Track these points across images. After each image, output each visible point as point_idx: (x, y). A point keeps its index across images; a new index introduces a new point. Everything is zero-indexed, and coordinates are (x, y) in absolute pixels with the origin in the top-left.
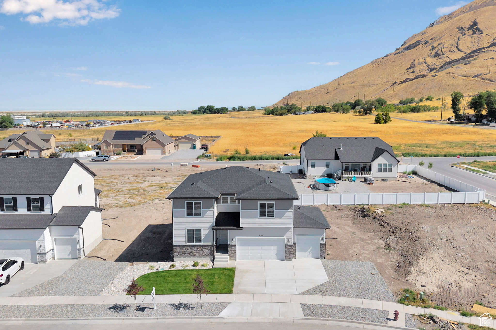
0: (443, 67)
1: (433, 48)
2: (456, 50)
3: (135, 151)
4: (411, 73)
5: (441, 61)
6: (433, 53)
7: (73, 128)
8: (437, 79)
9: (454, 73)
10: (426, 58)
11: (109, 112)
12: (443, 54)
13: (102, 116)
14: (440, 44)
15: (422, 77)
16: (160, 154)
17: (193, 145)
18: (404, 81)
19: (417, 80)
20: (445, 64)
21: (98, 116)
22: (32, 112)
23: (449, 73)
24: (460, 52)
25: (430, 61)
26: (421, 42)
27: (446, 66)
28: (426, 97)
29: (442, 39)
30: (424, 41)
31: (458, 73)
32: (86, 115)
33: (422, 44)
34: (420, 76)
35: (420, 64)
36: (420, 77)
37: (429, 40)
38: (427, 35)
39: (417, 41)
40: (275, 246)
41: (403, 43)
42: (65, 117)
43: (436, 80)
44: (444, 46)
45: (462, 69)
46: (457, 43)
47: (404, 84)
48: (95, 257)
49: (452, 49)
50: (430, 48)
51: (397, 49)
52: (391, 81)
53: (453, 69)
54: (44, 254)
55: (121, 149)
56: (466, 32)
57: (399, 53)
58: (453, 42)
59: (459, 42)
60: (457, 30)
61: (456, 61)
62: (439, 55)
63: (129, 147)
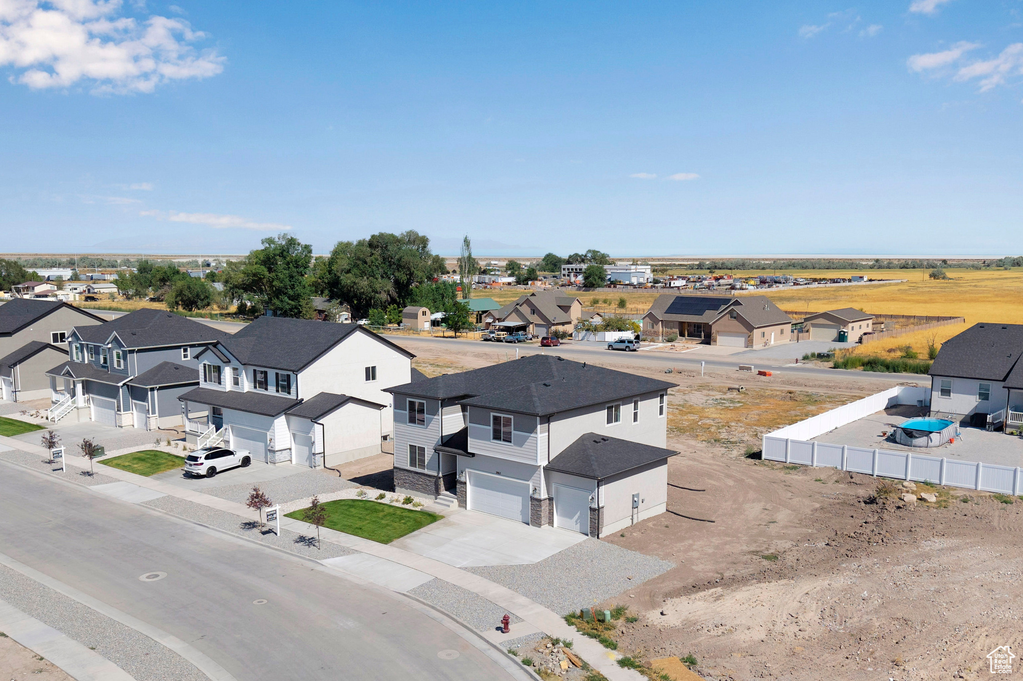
3: (701, 337)
7: (700, 291)
11: (830, 261)
13: (814, 268)
16: (744, 346)
17: (840, 332)
21: (806, 268)
22: (694, 259)
32: (779, 267)
40: (520, 496)
42: (738, 269)
48: (336, 470)
54: (274, 452)
55: (677, 331)
63: (692, 329)
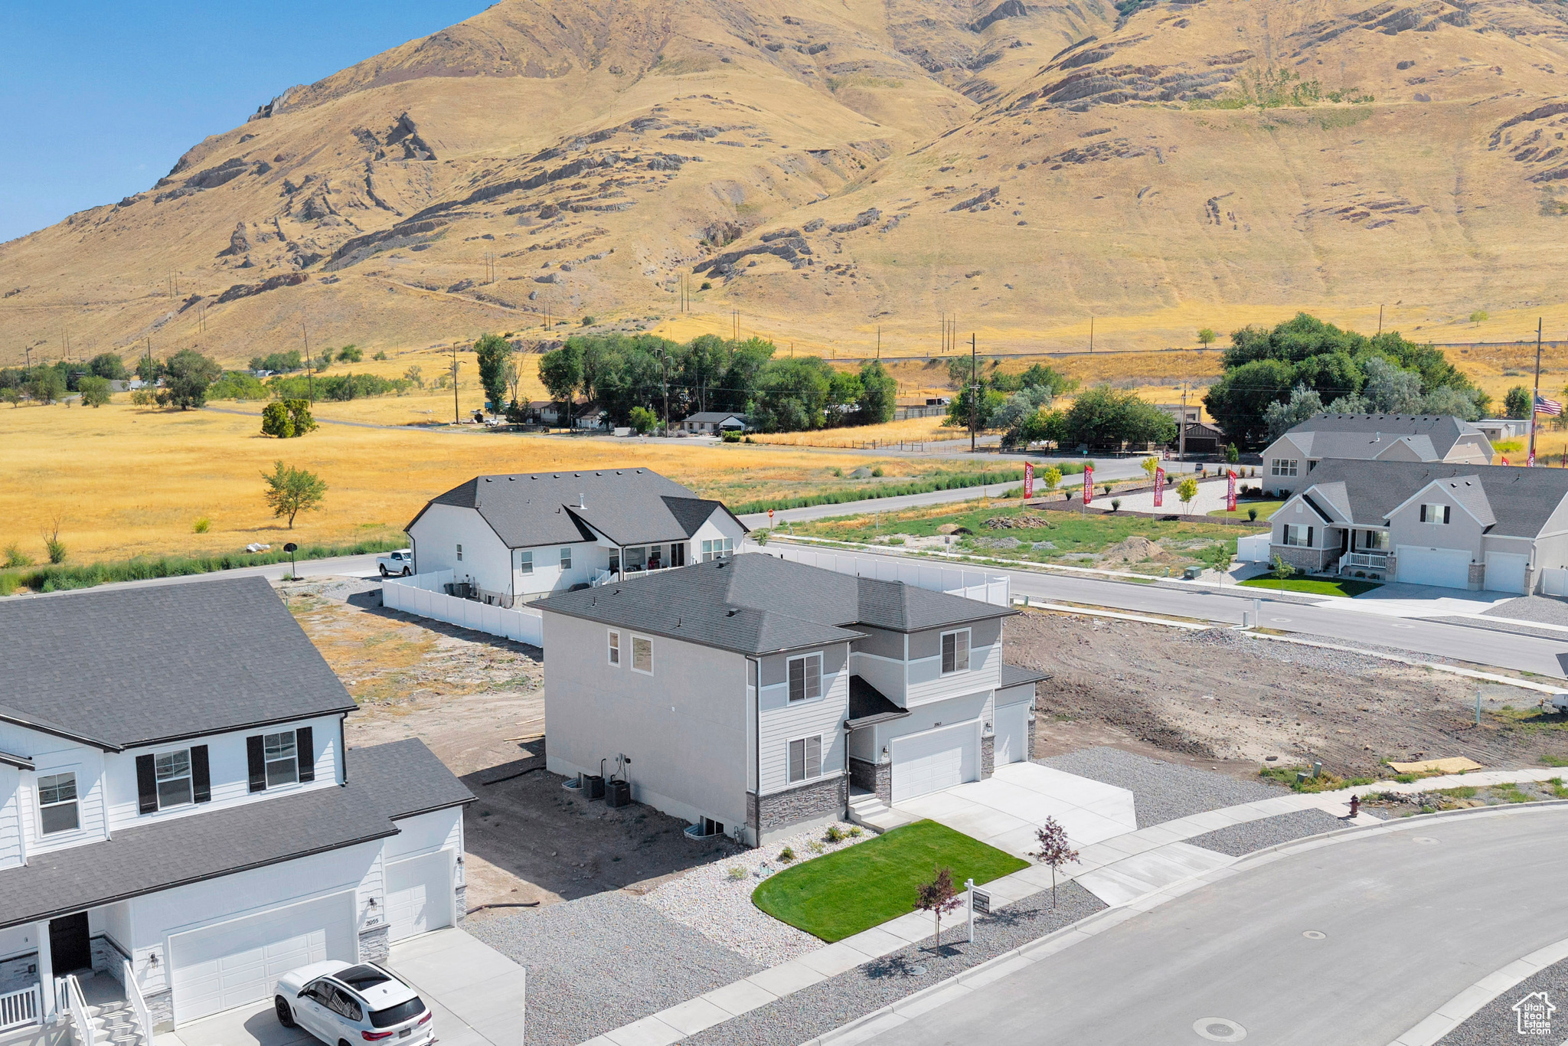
0: (345, 254)
1: (290, 189)
2: (367, 201)
4: (239, 267)
5: (331, 233)
6: (298, 206)
8: (339, 290)
9: (389, 276)
10: (279, 222)
12: (332, 212)
14: (311, 180)
15: (289, 284)
18: (227, 292)
19: (273, 291)
20: (350, 246)
23: (374, 274)
24: (381, 210)
25: (293, 229)
26: (245, 164)
27: (354, 252)
28: (340, 351)
29: (311, 161)
30: (254, 164)
31: (400, 277)
33: (249, 171)
34: (282, 280)
35: (263, 239)
36: (281, 284)
37: (269, 160)
38: (258, 142)
39: (231, 160)
40: (959, 747)
41: (176, 162)
43: (340, 296)
44: (330, 185)
45: (408, 263)
46: (368, 181)
47: (228, 303)
49: (354, 197)
50: (281, 189)
51: (162, 183)
52: (174, 293)
53: (382, 261)
54: (379, 932)
56: (385, 149)
57: (172, 195)
58: (357, 176)
59: (373, 177)
60: (356, 139)
61: (385, 239)
62: (321, 215)
